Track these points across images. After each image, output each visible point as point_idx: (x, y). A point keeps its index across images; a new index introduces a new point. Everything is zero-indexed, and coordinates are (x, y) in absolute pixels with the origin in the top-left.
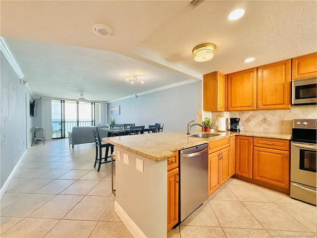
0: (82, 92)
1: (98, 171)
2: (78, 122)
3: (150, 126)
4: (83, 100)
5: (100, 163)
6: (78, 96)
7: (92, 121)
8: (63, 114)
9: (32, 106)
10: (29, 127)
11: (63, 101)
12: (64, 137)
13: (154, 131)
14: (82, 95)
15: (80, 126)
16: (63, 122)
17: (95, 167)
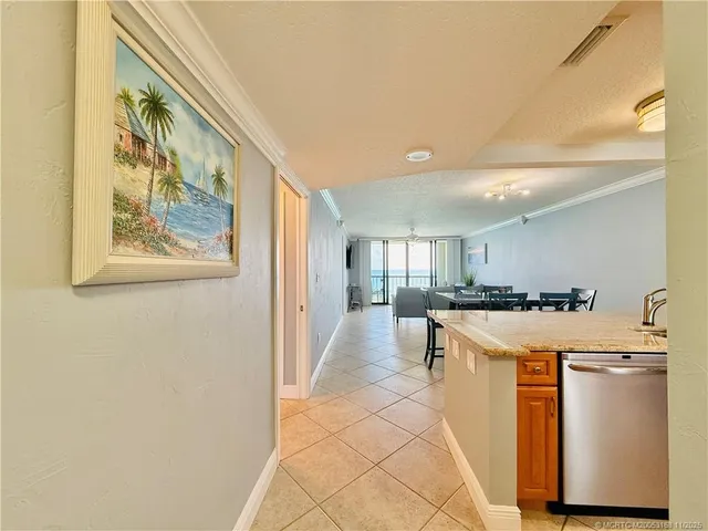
0: (412, 224)
1: (430, 368)
2: (408, 277)
3: (542, 295)
4: (413, 237)
5: (433, 356)
6: (407, 233)
7: (432, 277)
8: (385, 261)
9: (349, 252)
10: (346, 285)
11: (385, 242)
12: (387, 304)
13: (559, 307)
14: (412, 230)
15: (410, 286)
16: (385, 277)
17: (425, 359)
